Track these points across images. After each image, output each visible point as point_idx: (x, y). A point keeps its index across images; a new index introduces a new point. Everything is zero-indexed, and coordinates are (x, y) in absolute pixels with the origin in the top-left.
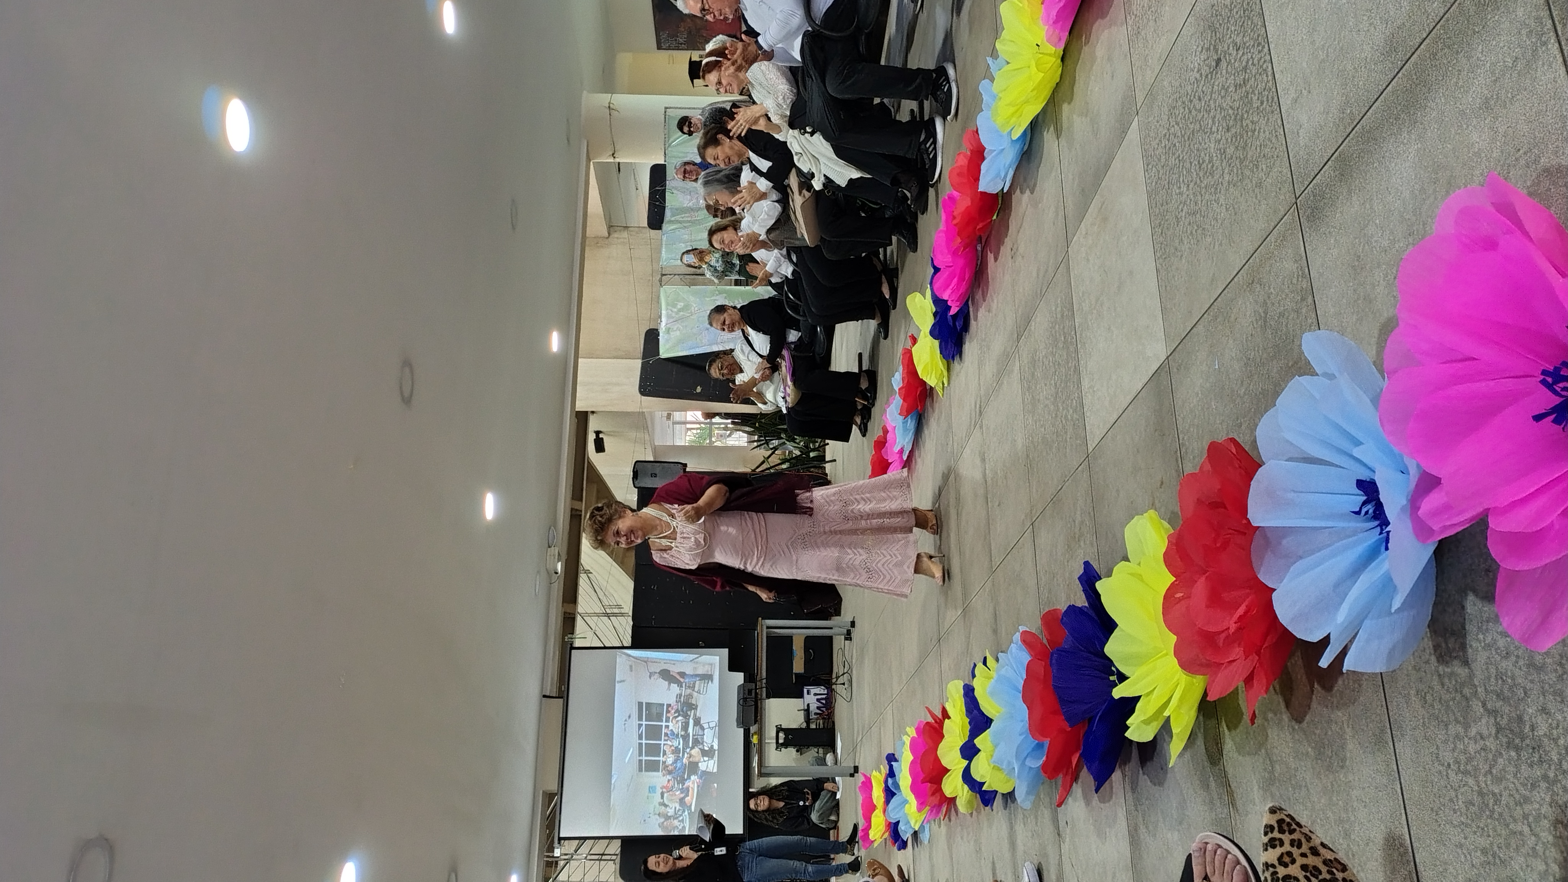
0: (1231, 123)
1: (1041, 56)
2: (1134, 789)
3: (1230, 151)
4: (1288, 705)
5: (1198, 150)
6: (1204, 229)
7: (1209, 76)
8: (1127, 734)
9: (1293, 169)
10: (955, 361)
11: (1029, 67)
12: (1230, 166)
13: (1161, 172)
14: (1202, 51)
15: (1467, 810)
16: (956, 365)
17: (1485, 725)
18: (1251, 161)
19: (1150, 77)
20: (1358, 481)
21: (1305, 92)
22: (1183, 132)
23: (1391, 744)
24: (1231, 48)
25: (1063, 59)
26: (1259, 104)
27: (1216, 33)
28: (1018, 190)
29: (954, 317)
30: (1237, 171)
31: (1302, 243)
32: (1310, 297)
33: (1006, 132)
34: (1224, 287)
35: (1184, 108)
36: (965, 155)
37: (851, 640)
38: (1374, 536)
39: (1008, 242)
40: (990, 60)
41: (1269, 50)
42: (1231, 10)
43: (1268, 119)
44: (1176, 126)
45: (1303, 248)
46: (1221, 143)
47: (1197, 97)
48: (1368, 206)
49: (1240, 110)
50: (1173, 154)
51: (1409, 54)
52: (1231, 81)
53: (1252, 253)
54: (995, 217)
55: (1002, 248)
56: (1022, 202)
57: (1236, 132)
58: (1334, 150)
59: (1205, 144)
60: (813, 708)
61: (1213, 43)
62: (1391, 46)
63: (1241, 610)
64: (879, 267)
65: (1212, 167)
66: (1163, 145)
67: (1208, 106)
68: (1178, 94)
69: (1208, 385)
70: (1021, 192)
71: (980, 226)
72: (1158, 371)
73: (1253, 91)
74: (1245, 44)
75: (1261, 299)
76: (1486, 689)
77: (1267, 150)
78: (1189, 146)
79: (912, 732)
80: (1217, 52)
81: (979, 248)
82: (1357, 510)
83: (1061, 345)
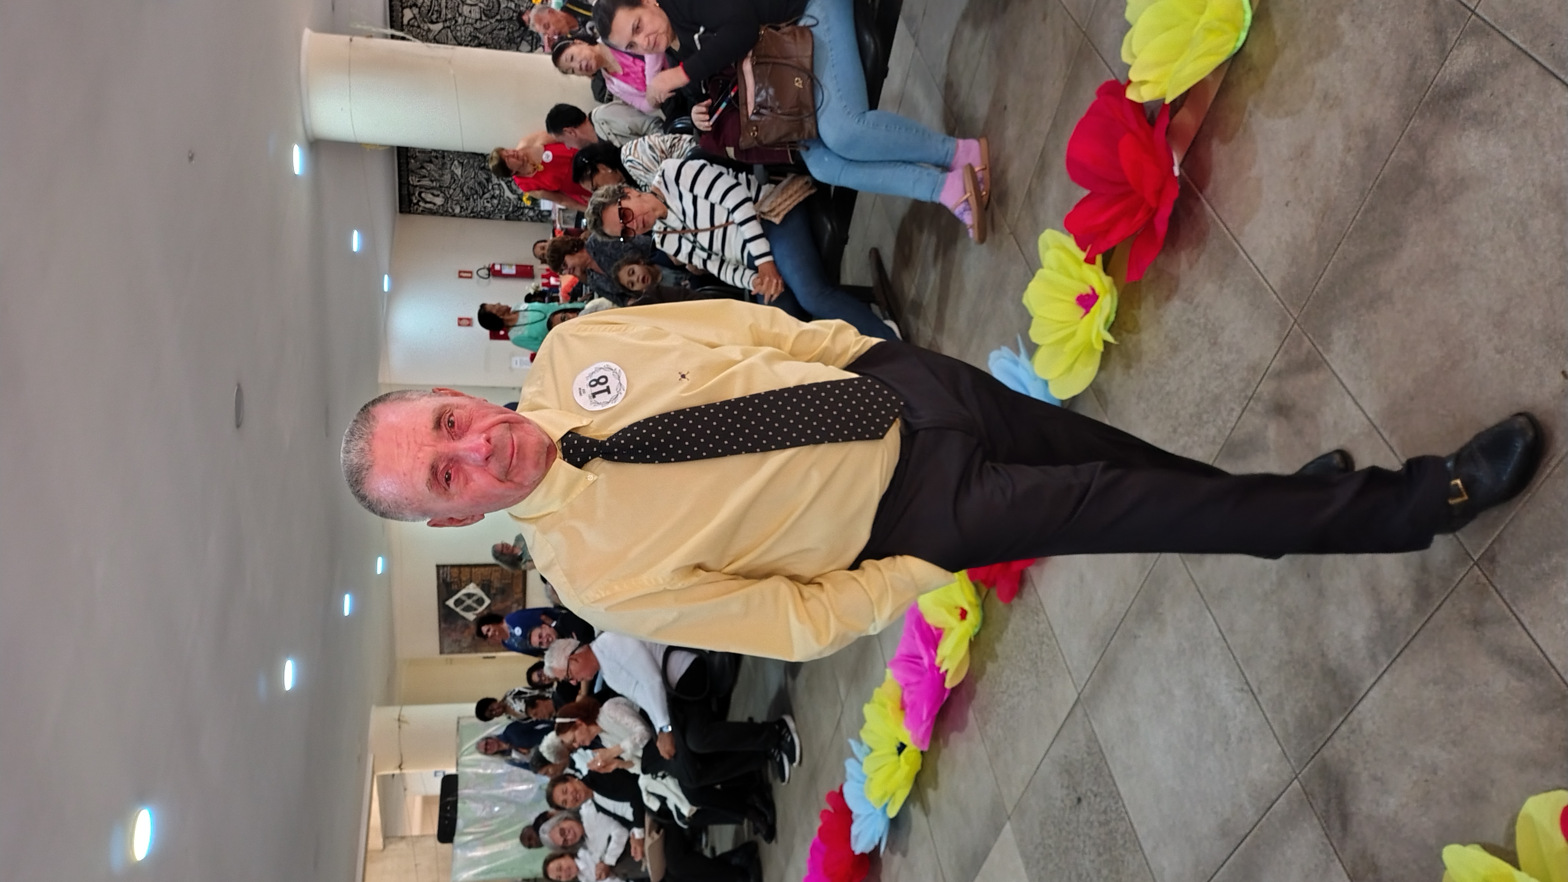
0: (1100, 851)
5: (1075, 864)
7: (1073, 809)
13: (1042, 874)
14: (1063, 788)
19: (1015, 792)
21: (1162, 845)
22: (1057, 845)
24: (1089, 793)
25: (924, 755)
26: (1123, 842)
27: (1072, 778)
35: (1054, 827)
36: (832, 814)
40: (853, 743)
41: (1124, 805)
42: (1082, 765)
43: (1133, 856)
44: (1049, 839)
47: (1064, 822)
49: (1107, 842)
51: (1238, 842)
52: (1094, 817)
56: (893, 862)
57: (1107, 859)
59: (1080, 860)
61: (1072, 784)
66: (1040, 851)
67: (1077, 831)
68: (1046, 814)
70: (895, 855)
73: (1116, 831)
74: (1101, 793)
78: (1065, 857)
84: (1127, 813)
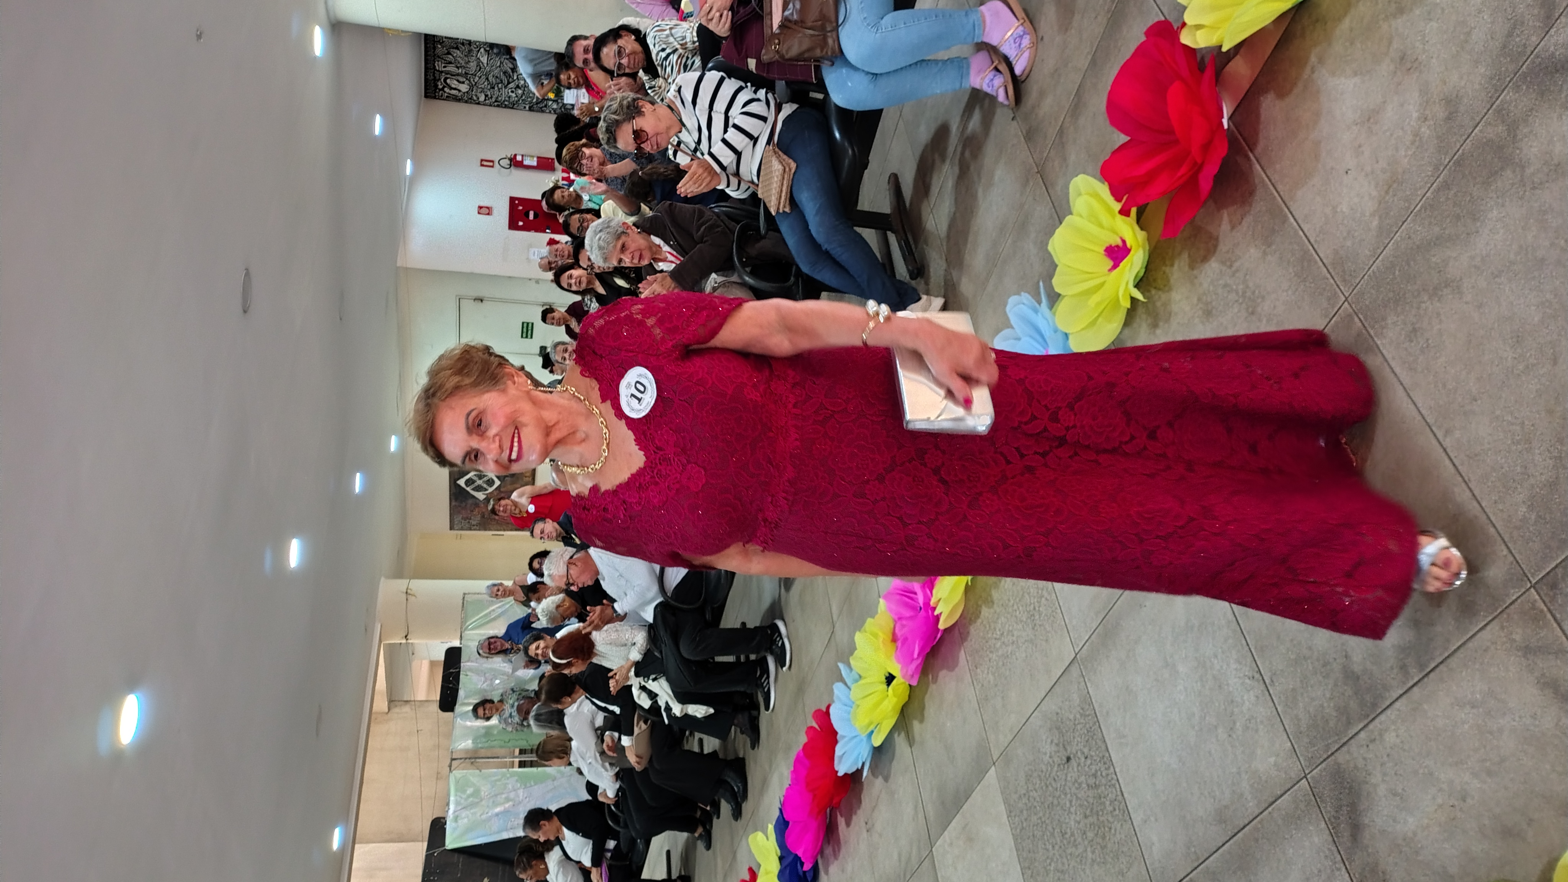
0: (1088, 813)
3: (1090, 835)
5: (1059, 821)
9: (1151, 874)
12: (1091, 847)
13: (1025, 825)
14: (1053, 745)
18: (1112, 851)
19: (1003, 739)
21: (1153, 819)
22: (1042, 799)
24: (1079, 754)
26: (1112, 808)
27: (1063, 735)
29: (807, 872)
30: (1099, 854)
35: (1041, 781)
36: (817, 732)
39: (861, 814)
40: (842, 668)
41: (1115, 772)
42: (1075, 725)
43: (1122, 825)
44: (1034, 792)
46: (1081, 825)
47: (1052, 777)
49: (1095, 806)
50: (1035, 814)
51: (1237, 830)
52: (1083, 779)
55: (854, 818)
56: (875, 785)
57: (1094, 822)
58: (1185, 874)
59: (1065, 819)
61: (1062, 742)
65: (1075, 841)
66: (1024, 802)
67: (1064, 789)
68: (1033, 767)
73: (1105, 797)
74: (1092, 756)
78: (1050, 813)
80: (1066, 750)
84: (1118, 780)
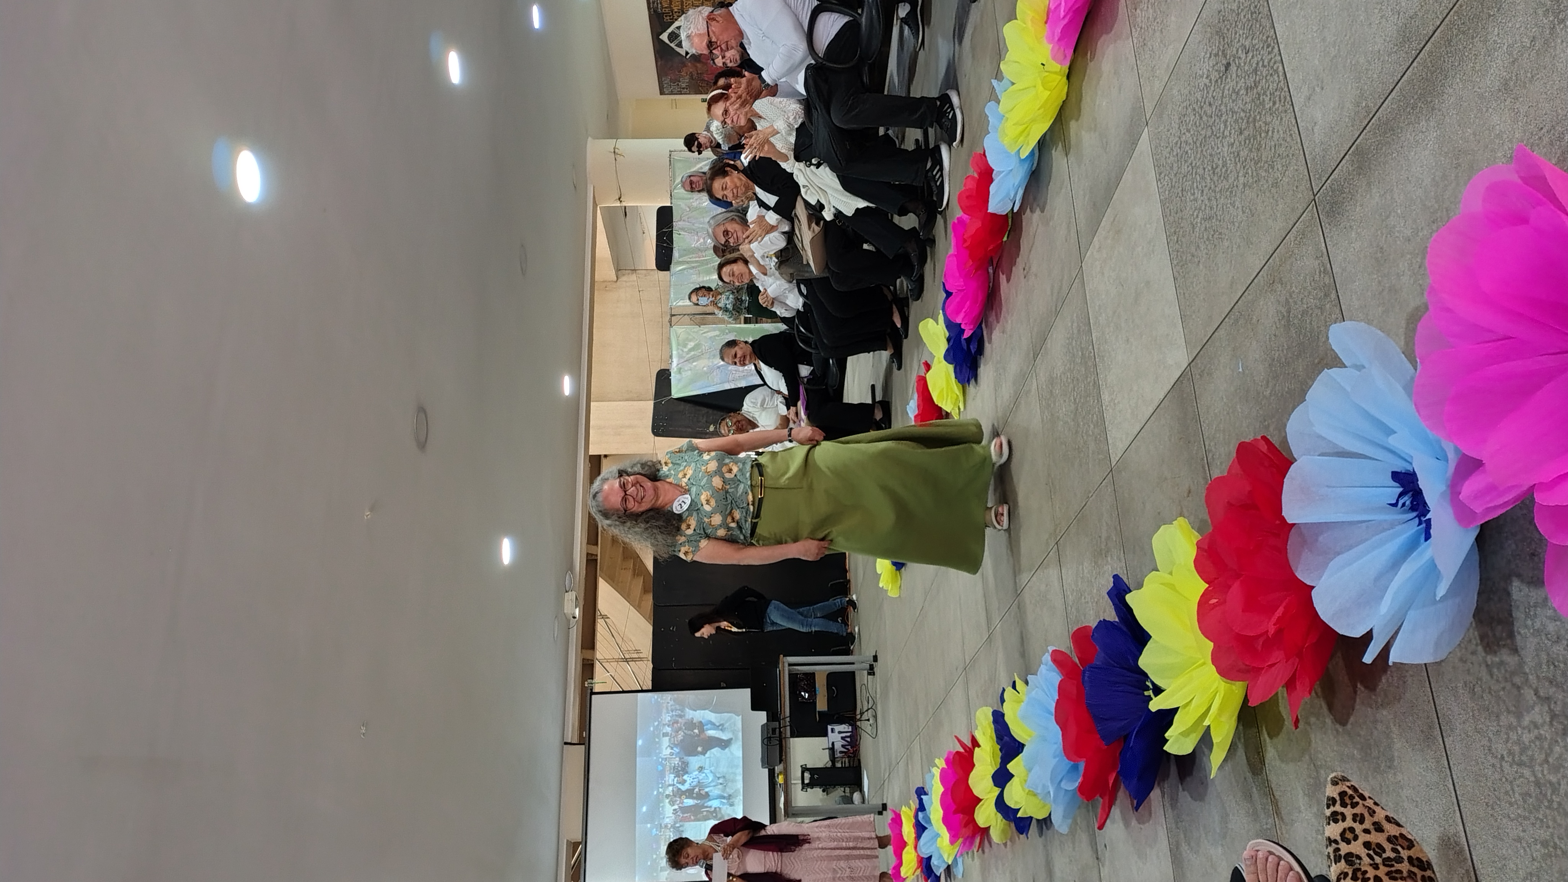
0: (1243, 127)
1: (1047, 74)
2: (1173, 806)
3: (1244, 153)
4: (1330, 707)
5: (1211, 155)
6: (1220, 234)
7: (1219, 81)
8: (1166, 748)
9: (1309, 166)
10: (971, 385)
11: (1035, 87)
12: (1244, 167)
14: (1210, 57)
15: (1525, 802)
16: (971, 389)
17: (1538, 714)
18: (1266, 161)
19: (1158, 86)
20: (1393, 473)
21: (1318, 90)
22: (1195, 139)
23: (1441, 739)
24: (1240, 52)
25: (1068, 77)
26: (1271, 104)
27: (1224, 38)
28: (1028, 210)
29: (969, 340)
30: (1252, 173)
31: (1322, 238)
32: (1334, 292)
33: (1013, 153)
34: (1244, 290)
35: (1195, 115)
36: (973, 177)
37: (874, 674)
38: (1413, 528)
39: (1020, 261)
40: (995, 82)
41: (1279, 50)
42: (1238, 14)
43: (1281, 119)
44: (1187, 134)
45: (1323, 245)
46: (1235, 147)
47: (1207, 103)
48: (1388, 197)
49: (1252, 113)
50: (1186, 161)
51: (1423, 43)
52: (1241, 83)
53: (1271, 252)
54: (1005, 239)
55: (1014, 268)
56: (1033, 222)
57: (1249, 135)
58: (1351, 144)
59: (1218, 148)
60: (838, 746)
61: (1221, 48)
62: (1404, 36)
63: (1279, 612)
64: (890, 297)
66: (1175, 154)
67: (1220, 110)
68: (1188, 101)
69: (1232, 389)
70: (1031, 211)
71: (991, 248)
72: (1181, 379)
73: (1265, 93)
74: (1254, 46)
75: (1282, 299)
76: (1538, 677)
77: (1281, 150)
78: (1202, 152)
79: (941, 763)
80: (1225, 57)
81: (991, 271)
82: (1394, 502)
83: (1078, 360)
84: (1282, 61)
